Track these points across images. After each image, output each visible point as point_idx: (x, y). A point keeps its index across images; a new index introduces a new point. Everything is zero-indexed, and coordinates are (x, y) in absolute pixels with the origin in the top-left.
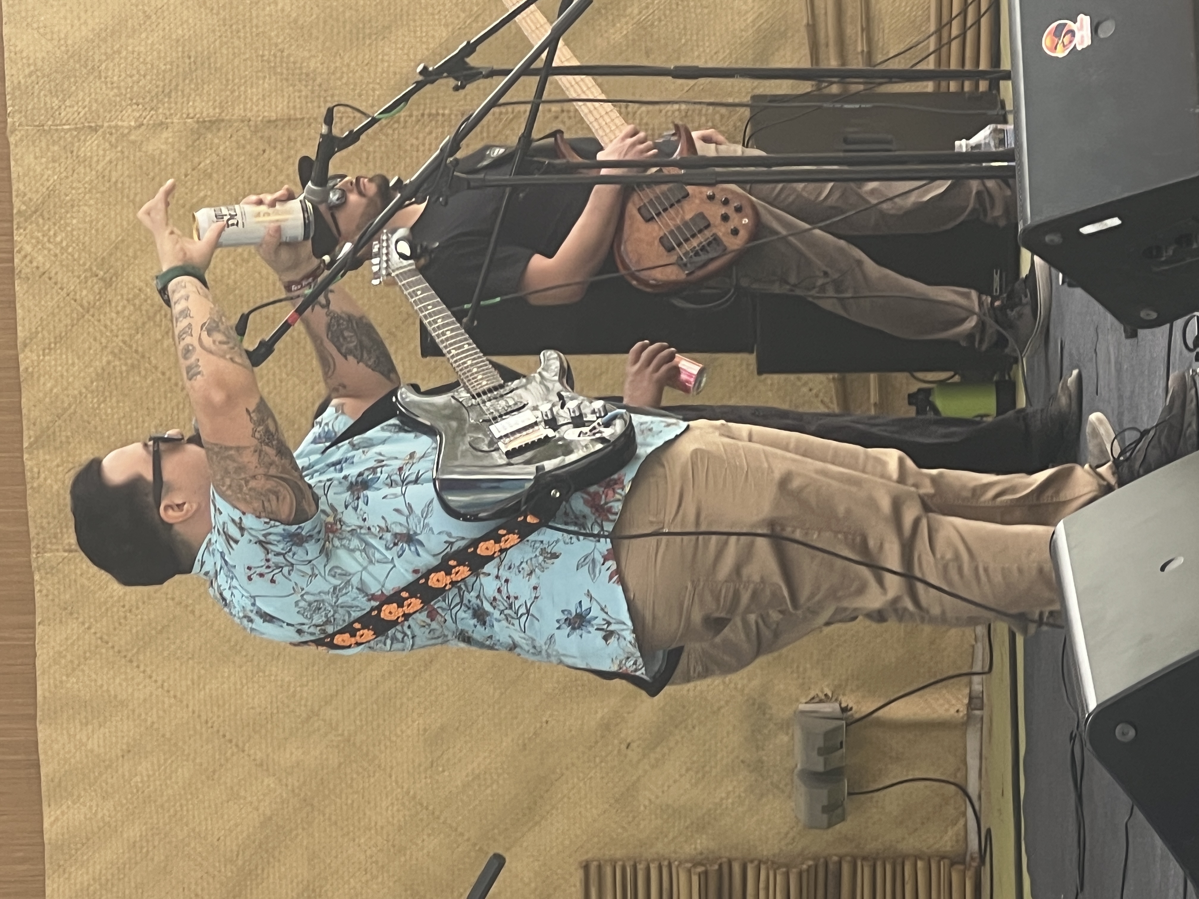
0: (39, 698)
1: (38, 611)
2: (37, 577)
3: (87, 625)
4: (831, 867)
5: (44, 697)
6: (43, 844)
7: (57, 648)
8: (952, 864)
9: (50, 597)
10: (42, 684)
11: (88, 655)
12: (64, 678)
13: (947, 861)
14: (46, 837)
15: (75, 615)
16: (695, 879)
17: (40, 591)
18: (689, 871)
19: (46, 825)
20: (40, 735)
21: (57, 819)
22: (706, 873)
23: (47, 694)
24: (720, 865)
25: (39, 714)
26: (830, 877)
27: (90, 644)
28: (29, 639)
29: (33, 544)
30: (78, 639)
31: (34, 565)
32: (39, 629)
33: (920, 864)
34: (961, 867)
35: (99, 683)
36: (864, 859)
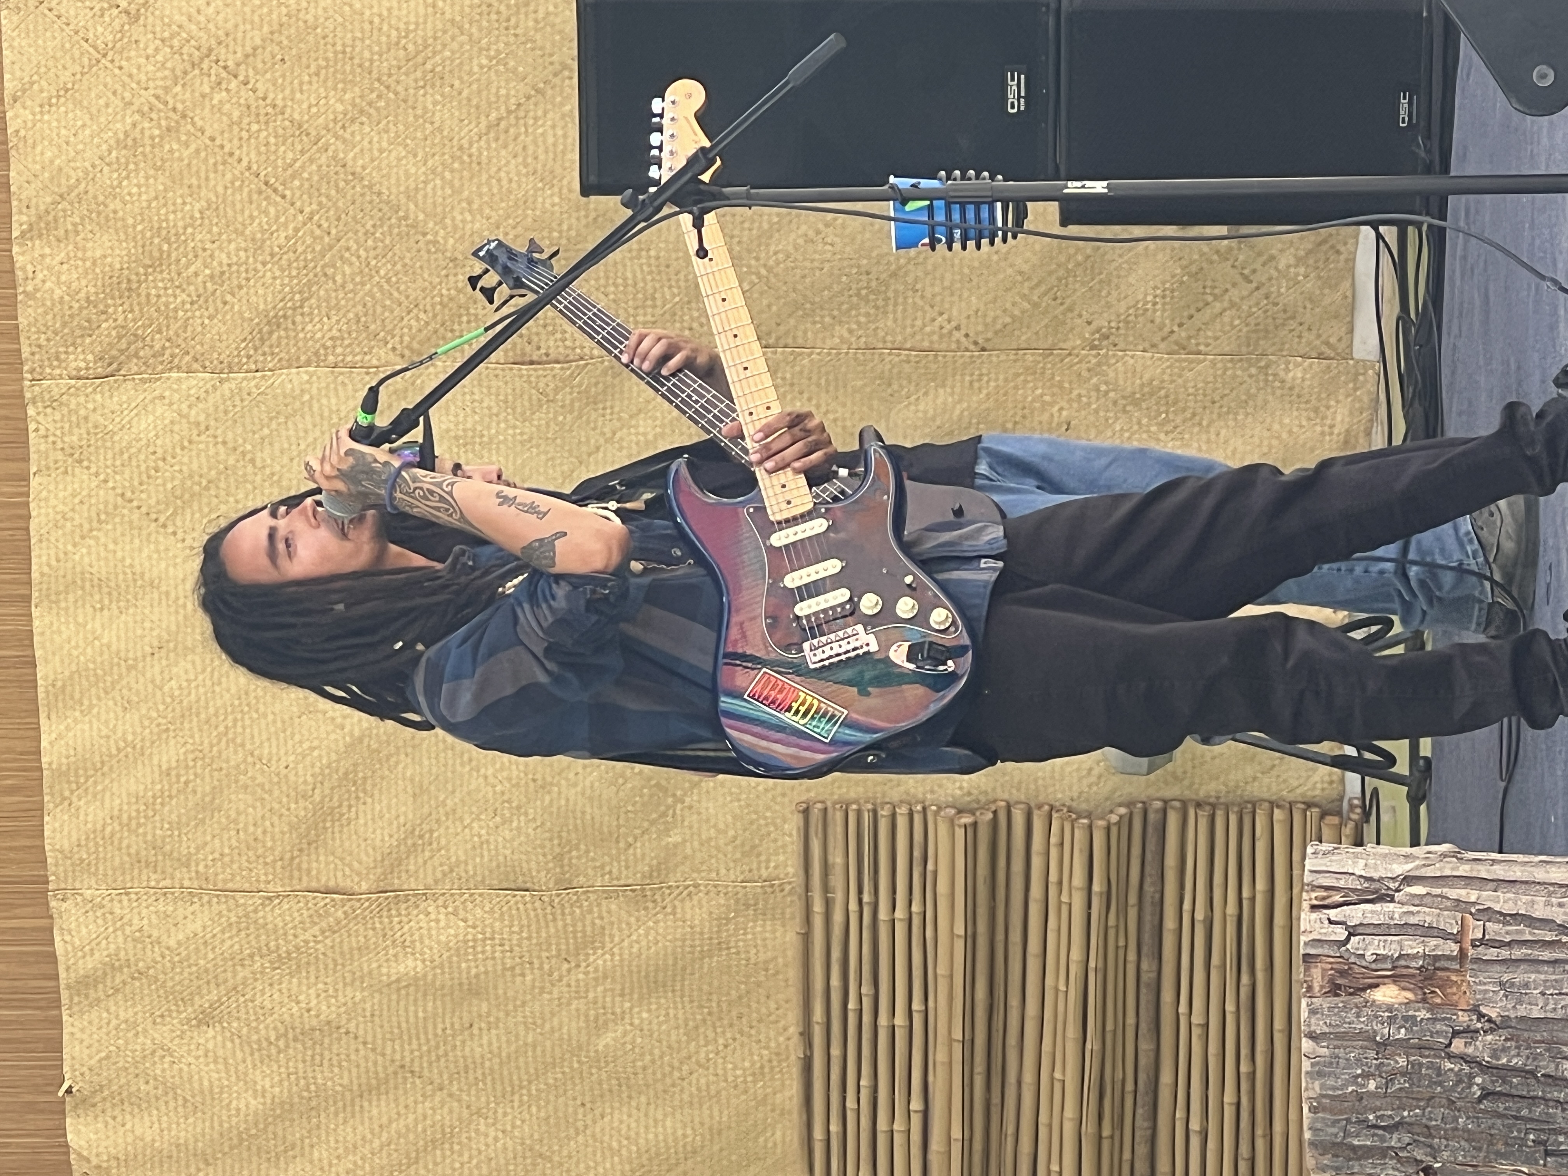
0: (35, 575)
1: (33, 456)
2: (31, 411)
3: (102, 477)
4: (1152, 817)
5: (42, 574)
6: (40, 769)
7: (61, 508)
8: (1322, 816)
9: (51, 439)
10: (40, 556)
11: (103, 517)
12: (70, 547)
13: (1315, 810)
14: (44, 760)
15: (85, 463)
16: (960, 833)
17: (37, 430)
18: (952, 822)
19: (44, 744)
20: (36, 623)
21: (60, 737)
22: (975, 824)
23: (46, 569)
24: (995, 812)
25: (35, 594)
26: (1150, 830)
27: (106, 503)
28: (21, 494)
29: (26, 368)
30: (90, 496)
31: (28, 395)
32: (34, 482)
33: (1278, 814)
34: (1335, 820)
35: (119, 555)
36: (1198, 805)
